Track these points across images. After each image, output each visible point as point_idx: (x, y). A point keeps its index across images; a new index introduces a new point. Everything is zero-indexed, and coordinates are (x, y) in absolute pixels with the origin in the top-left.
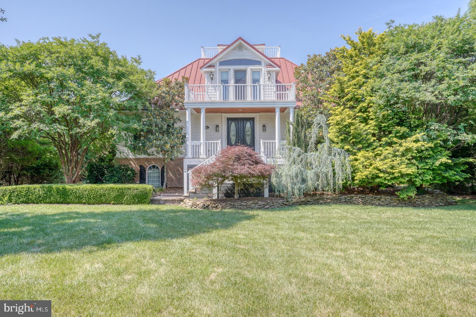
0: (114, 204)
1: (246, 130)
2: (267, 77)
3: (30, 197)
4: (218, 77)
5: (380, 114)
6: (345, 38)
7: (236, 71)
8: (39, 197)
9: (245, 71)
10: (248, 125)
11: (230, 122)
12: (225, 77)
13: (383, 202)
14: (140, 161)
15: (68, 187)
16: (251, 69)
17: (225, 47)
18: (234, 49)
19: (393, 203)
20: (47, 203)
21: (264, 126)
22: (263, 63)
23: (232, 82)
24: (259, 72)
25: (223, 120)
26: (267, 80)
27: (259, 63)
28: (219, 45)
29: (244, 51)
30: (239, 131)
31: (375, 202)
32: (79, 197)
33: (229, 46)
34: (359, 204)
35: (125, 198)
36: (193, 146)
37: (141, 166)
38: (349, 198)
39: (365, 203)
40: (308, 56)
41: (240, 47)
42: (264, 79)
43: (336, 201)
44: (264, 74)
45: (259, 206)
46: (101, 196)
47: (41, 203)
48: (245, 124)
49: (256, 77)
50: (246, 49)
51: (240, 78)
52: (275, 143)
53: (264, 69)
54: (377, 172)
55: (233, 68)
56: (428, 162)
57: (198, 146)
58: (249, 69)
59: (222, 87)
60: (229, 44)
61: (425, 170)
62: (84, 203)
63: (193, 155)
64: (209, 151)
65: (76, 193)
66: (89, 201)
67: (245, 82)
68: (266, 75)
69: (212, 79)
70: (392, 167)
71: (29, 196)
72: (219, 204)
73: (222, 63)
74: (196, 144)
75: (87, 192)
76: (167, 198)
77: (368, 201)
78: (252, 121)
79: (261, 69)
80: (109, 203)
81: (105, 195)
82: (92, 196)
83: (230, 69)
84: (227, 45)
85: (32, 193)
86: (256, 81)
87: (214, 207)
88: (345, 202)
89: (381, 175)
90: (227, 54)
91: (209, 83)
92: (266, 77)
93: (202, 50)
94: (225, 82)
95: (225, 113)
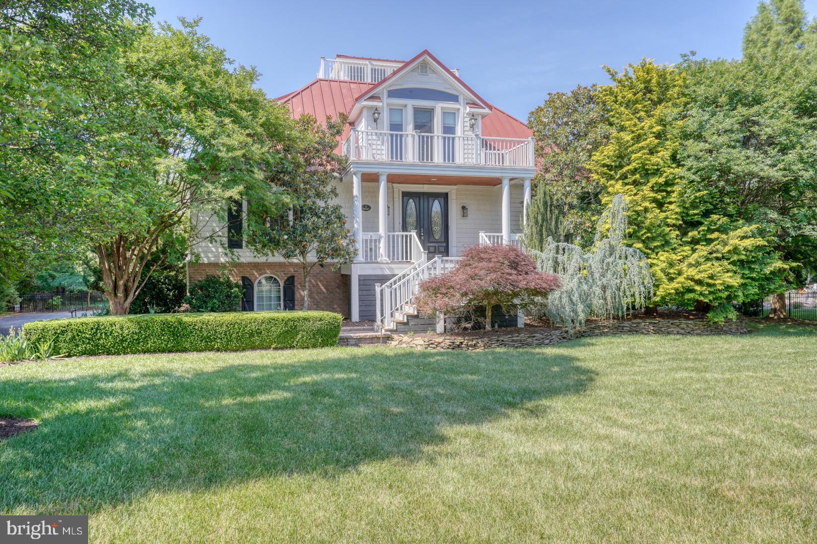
0: (275, 349)
1: (433, 214)
2: (468, 124)
3: (101, 342)
4: (385, 117)
5: (691, 196)
6: (609, 71)
7: (417, 111)
8: (122, 341)
9: (430, 112)
10: (436, 207)
11: (405, 198)
12: (396, 120)
13: (683, 329)
14: (241, 269)
15: (187, 318)
16: (442, 108)
17: (400, 65)
18: (412, 71)
19: (696, 330)
20: (139, 352)
21: (464, 208)
22: (461, 99)
23: (409, 129)
24: (454, 114)
25: (396, 195)
26: (467, 129)
27: (454, 98)
28: (339, 56)
29: (431, 75)
30: (422, 215)
31: (672, 329)
32: (208, 337)
33: (407, 64)
34: (648, 333)
35: (300, 336)
36: (366, 241)
37: (244, 279)
38: (635, 325)
39: (656, 332)
40: (549, 94)
41: (424, 67)
42: (464, 126)
43: (617, 330)
44: (464, 117)
45: (538, 342)
46: (252, 335)
47: (125, 354)
48: (430, 203)
49: (450, 122)
50: (434, 72)
51: (423, 122)
52: (502, 236)
53: (465, 110)
54: (693, 283)
55: (411, 103)
56: (754, 269)
57: (375, 241)
58: (439, 107)
59: (417, 138)
60: (408, 60)
61: (749, 280)
62: (218, 350)
63: (366, 259)
64: (371, 249)
65: (201, 332)
66: (227, 344)
67: (430, 130)
68: (467, 119)
69: (375, 120)
70: (712, 277)
71: (99, 339)
72: (479, 341)
73: (392, 94)
74: (371, 236)
75: (225, 328)
76: (362, 335)
77: (663, 329)
78: (442, 200)
79: (459, 109)
80: (267, 348)
81: (261, 333)
82: (234, 336)
83: (406, 106)
84: (403, 62)
85: (106, 334)
86: (449, 130)
87: (471, 346)
88: (629, 331)
89: (698, 288)
90: (402, 77)
91: (369, 128)
92: (466, 124)
93: (322, 62)
94: (396, 127)
95: (399, 183)
